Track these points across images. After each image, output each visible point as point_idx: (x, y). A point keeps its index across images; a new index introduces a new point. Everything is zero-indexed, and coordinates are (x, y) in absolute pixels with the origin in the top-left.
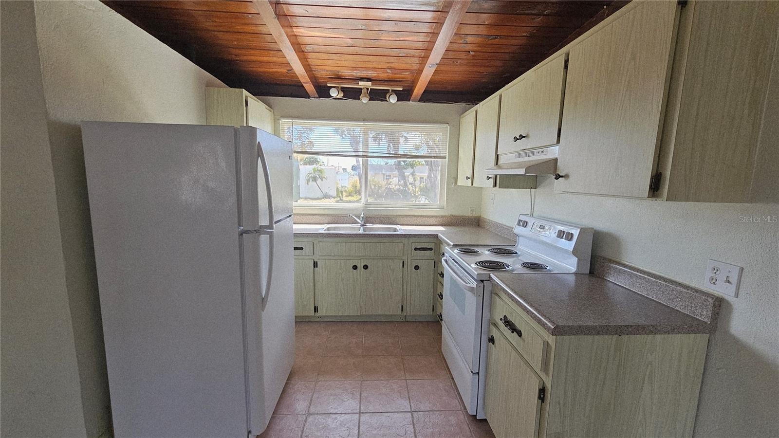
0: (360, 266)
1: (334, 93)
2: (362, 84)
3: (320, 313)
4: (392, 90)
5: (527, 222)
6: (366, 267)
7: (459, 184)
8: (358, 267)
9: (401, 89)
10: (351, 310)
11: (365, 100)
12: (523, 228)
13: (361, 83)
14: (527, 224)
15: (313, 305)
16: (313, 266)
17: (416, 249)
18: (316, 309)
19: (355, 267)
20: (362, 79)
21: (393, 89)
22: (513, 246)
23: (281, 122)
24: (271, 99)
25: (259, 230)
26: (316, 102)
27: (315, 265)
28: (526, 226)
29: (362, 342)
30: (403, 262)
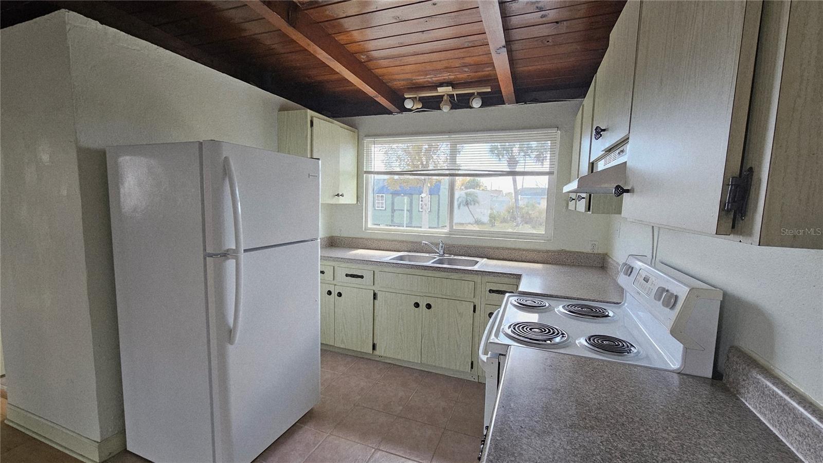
0: (423, 304)
1: (408, 104)
2: (442, 90)
4: (477, 93)
5: (633, 268)
6: (429, 306)
7: (570, 207)
8: (421, 305)
9: (490, 90)
10: (410, 356)
11: (446, 108)
12: (627, 277)
13: (440, 89)
14: (632, 270)
15: (372, 341)
16: (372, 298)
17: (491, 291)
18: (375, 347)
19: (417, 305)
20: (441, 84)
21: (479, 91)
22: (618, 303)
23: (365, 141)
24: (357, 119)
25: (225, 255)
27: (375, 296)
28: (630, 274)
29: (409, 398)
30: (475, 306)
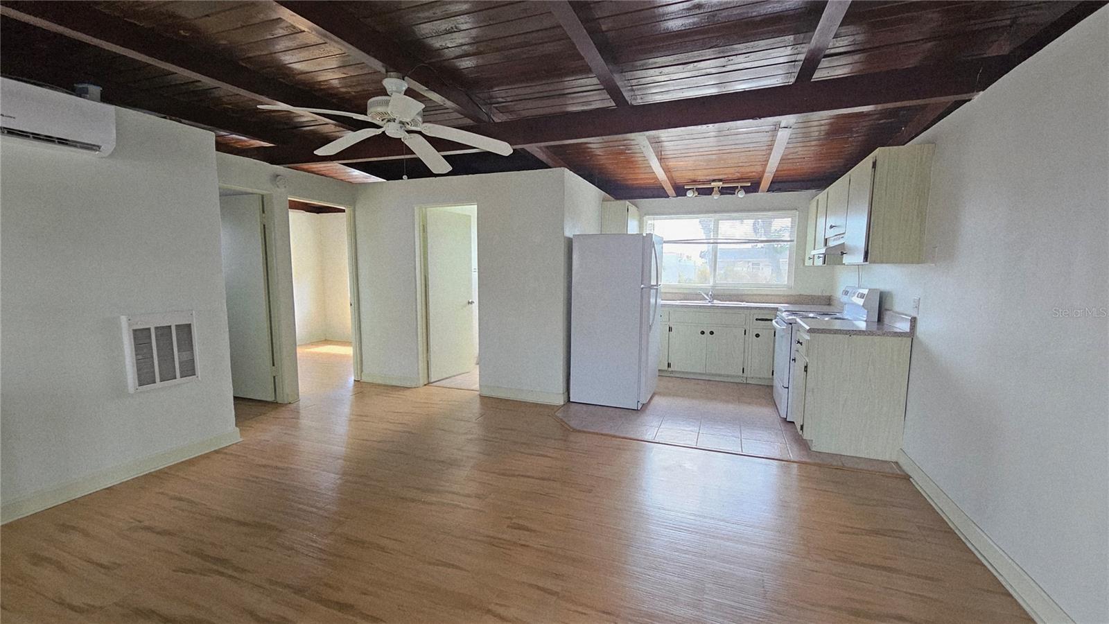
0: (707, 332)
1: (690, 193)
2: (713, 184)
3: (672, 369)
4: (741, 187)
5: (848, 291)
6: (712, 333)
7: (806, 264)
8: (706, 332)
9: (748, 185)
11: (715, 195)
12: (846, 296)
14: (848, 293)
15: (667, 361)
16: (668, 331)
17: (757, 320)
18: (669, 365)
19: (703, 333)
20: (714, 181)
21: (741, 185)
22: (841, 312)
23: (644, 219)
24: (638, 201)
25: (651, 287)
26: (675, 201)
27: (670, 329)
30: (745, 331)
